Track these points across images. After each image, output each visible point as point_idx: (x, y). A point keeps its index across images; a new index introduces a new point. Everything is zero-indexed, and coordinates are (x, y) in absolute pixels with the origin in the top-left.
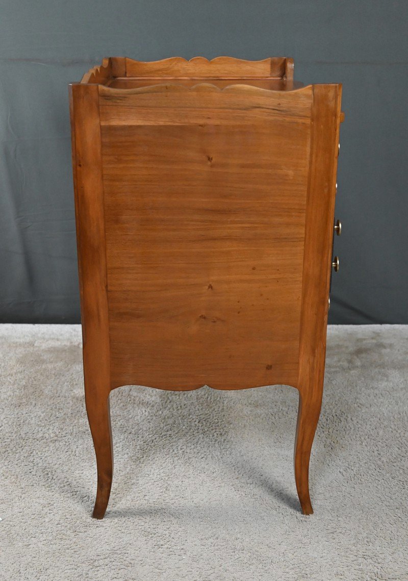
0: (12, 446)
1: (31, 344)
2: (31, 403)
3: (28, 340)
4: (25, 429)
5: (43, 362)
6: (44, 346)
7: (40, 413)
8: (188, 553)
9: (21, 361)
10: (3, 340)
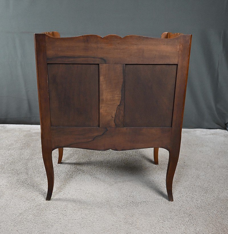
0: (17, 161)
1: (29, 131)
2: (26, 149)
3: (28, 130)
4: (22, 156)
5: (32, 136)
6: (34, 132)
7: (28, 152)
8: (70, 194)
9: (25, 136)
10: (20, 130)
